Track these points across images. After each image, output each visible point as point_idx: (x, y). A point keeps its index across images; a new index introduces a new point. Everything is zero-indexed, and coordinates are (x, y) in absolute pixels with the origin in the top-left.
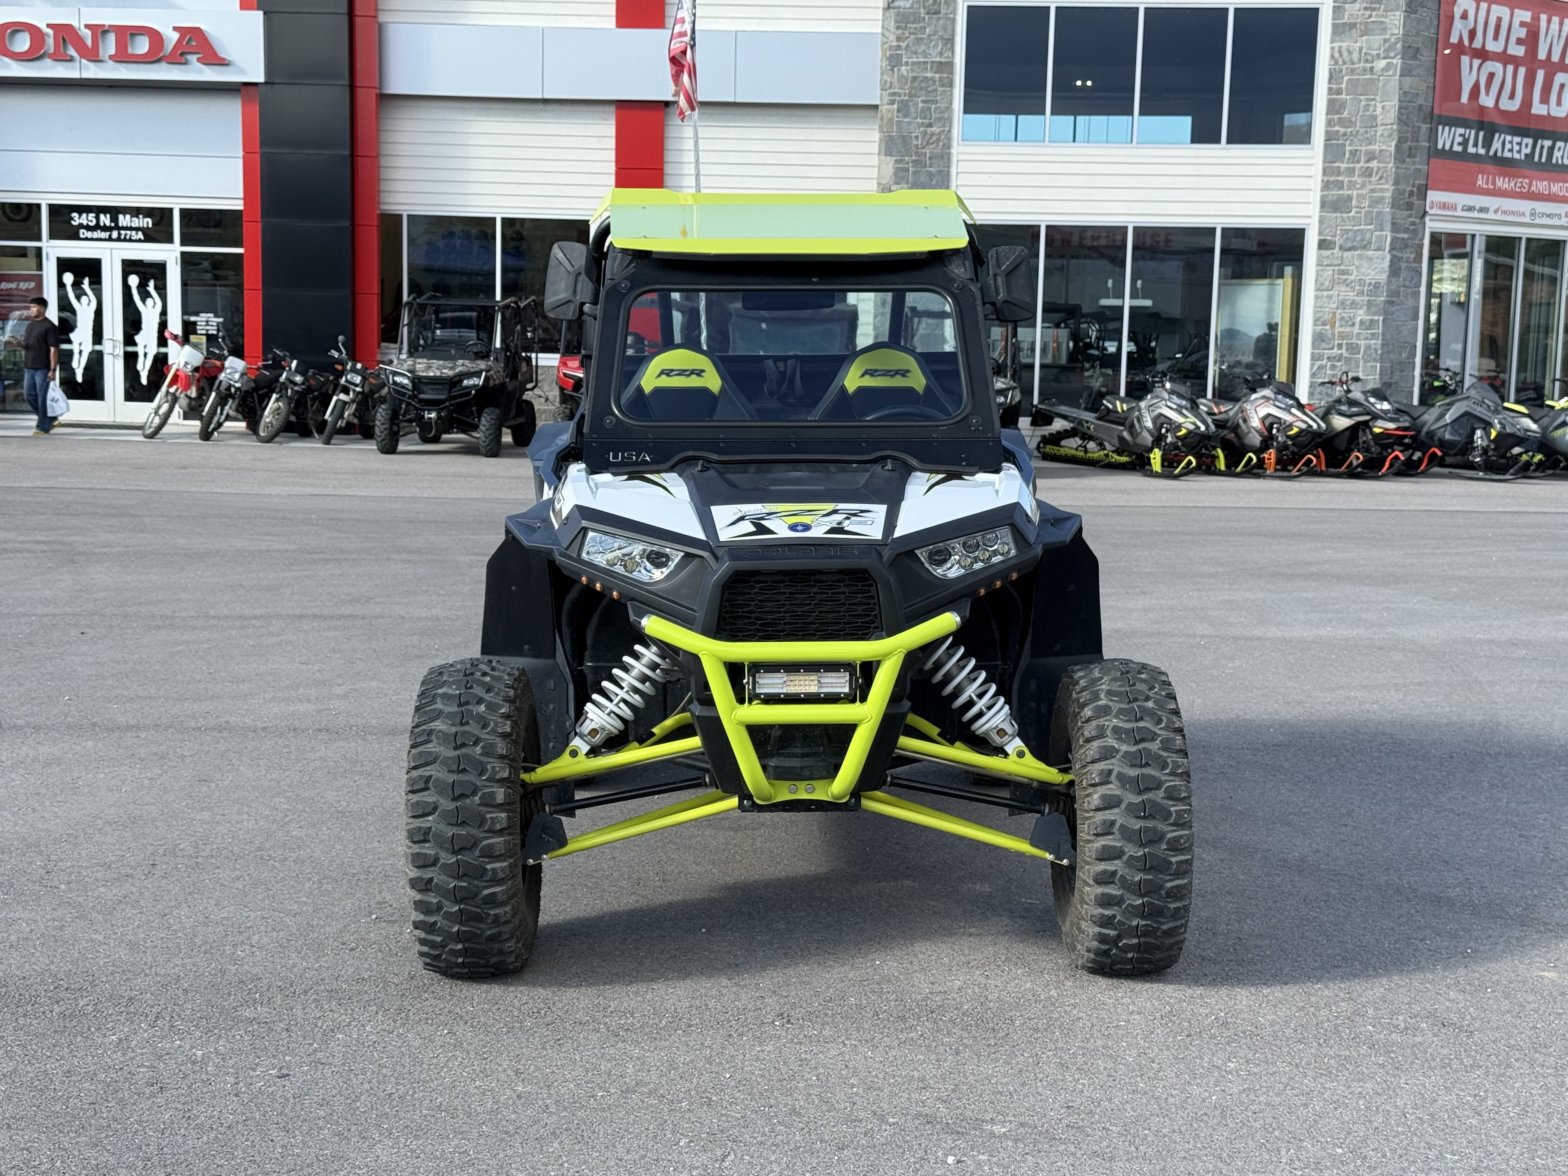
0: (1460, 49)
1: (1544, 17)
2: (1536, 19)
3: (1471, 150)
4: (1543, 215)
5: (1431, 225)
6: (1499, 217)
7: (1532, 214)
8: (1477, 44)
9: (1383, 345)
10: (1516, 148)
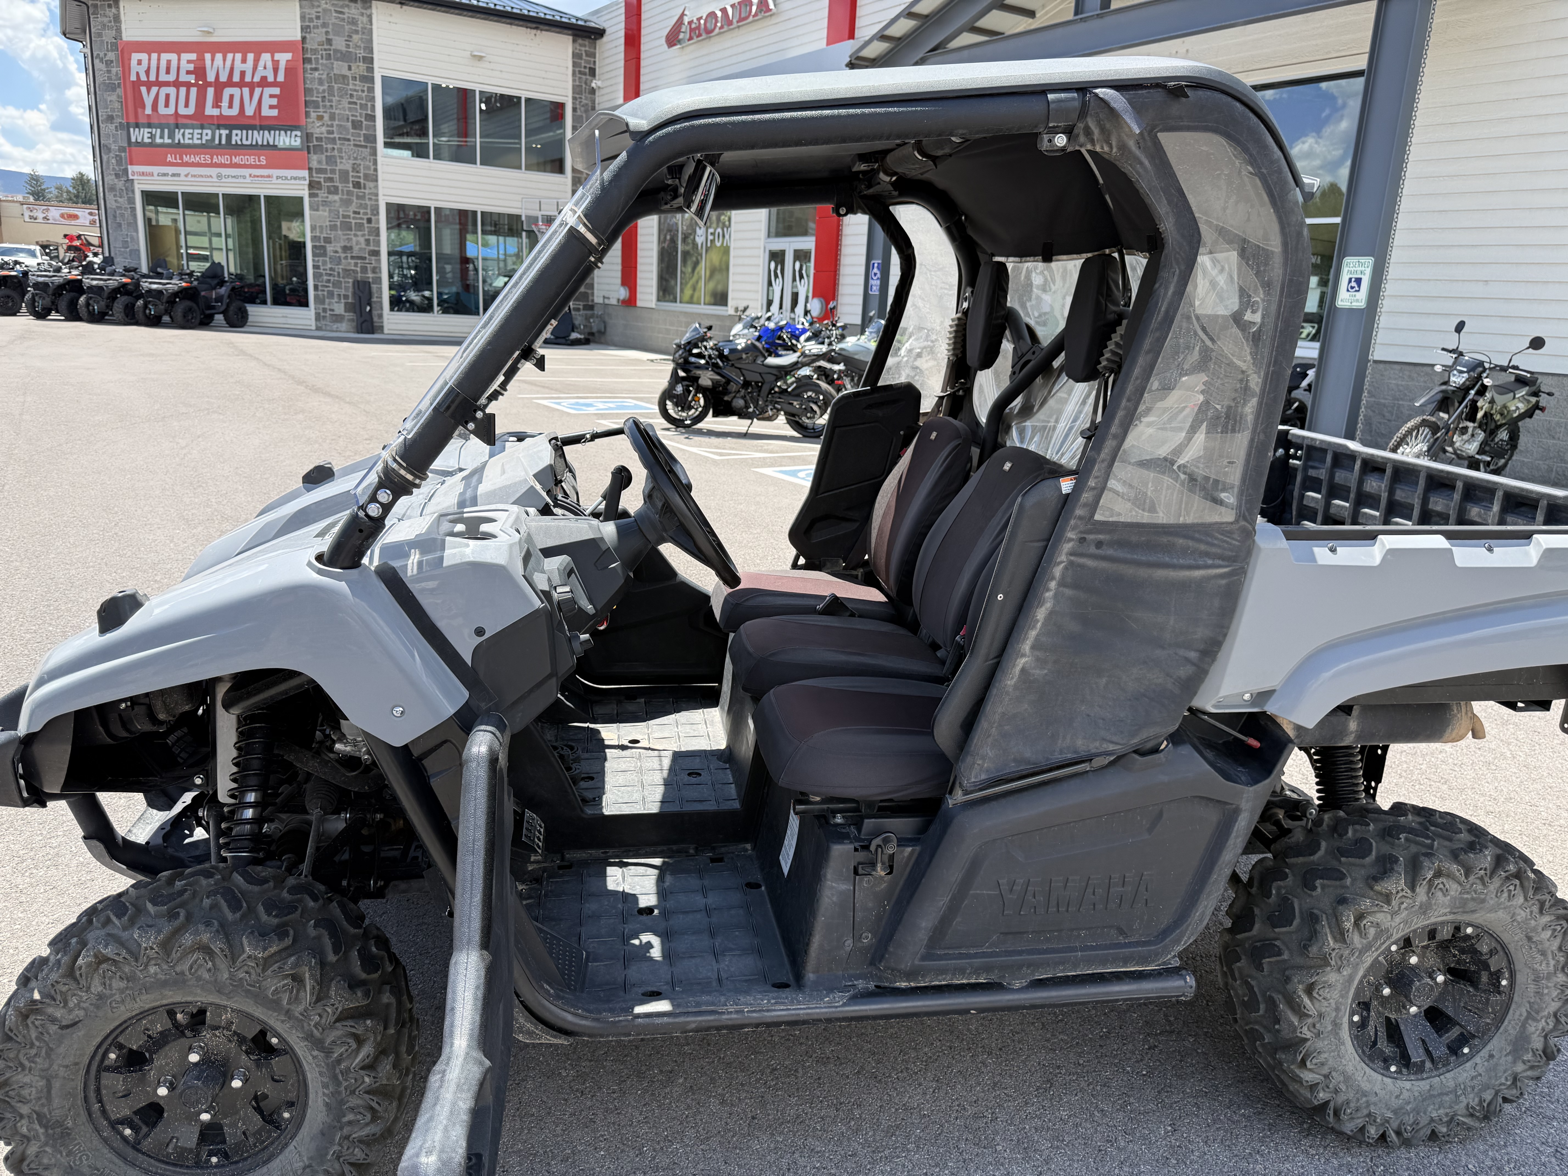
0: (138, 83)
1: (208, 56)
3: (158, 140)
4: (228, 176)
6: (190, 179)
7: (218, 177)
8: (153, 78)
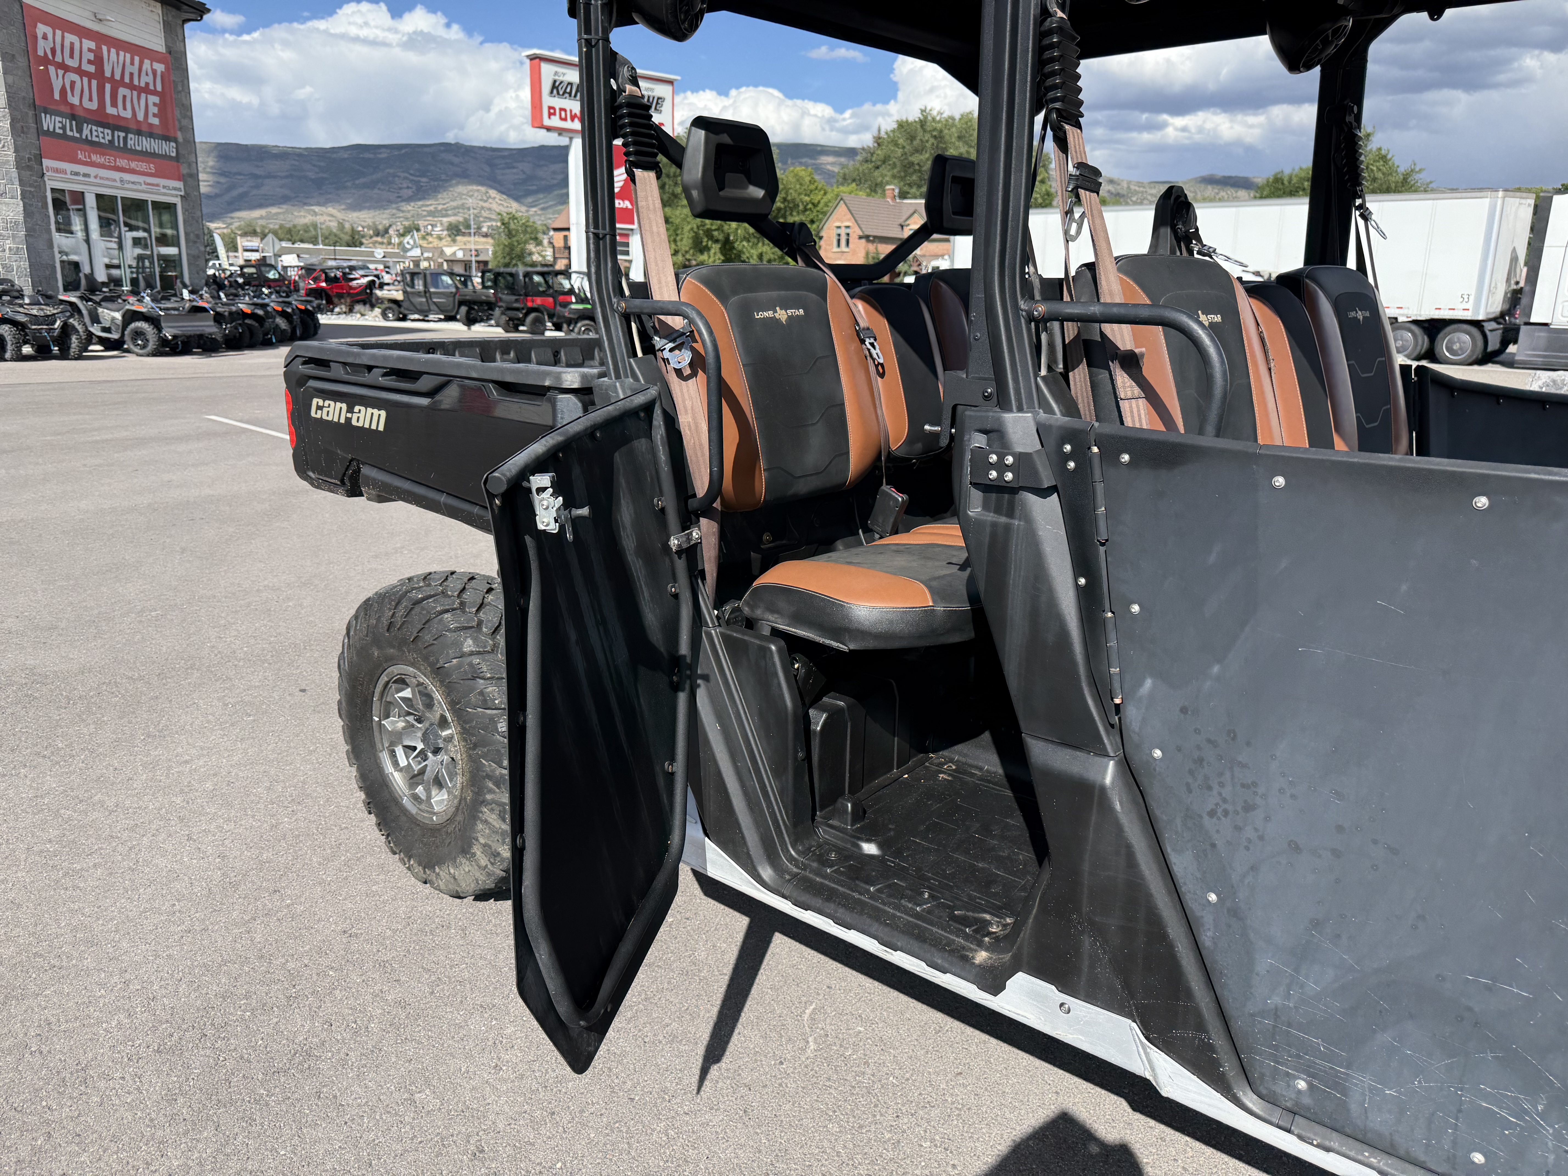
0: (46, 60)
1: (104, 48)
2: (99, 48)
3: (69, 133)
4: (129, 182)
5: (50, 184)
6: (98, 181)
7: (121, 181)
8: (59, 59)
9: (30, 266)
10: (101, 135)
